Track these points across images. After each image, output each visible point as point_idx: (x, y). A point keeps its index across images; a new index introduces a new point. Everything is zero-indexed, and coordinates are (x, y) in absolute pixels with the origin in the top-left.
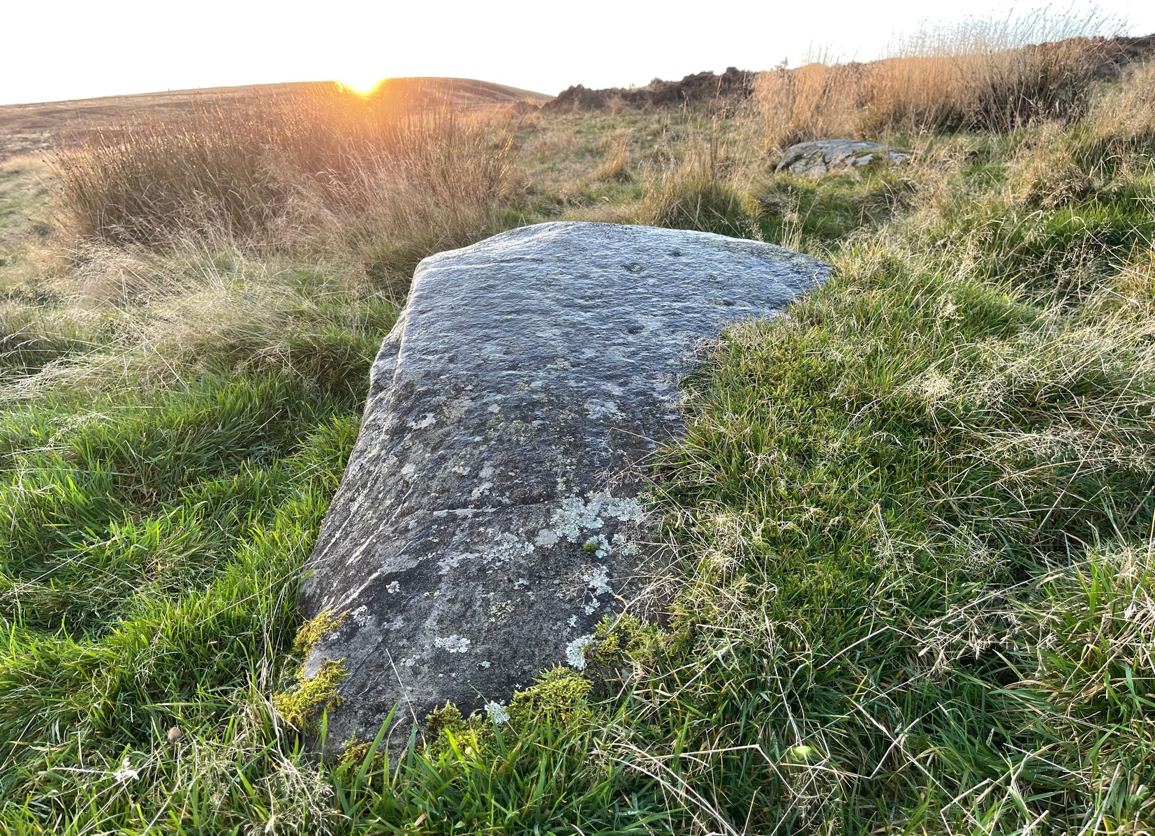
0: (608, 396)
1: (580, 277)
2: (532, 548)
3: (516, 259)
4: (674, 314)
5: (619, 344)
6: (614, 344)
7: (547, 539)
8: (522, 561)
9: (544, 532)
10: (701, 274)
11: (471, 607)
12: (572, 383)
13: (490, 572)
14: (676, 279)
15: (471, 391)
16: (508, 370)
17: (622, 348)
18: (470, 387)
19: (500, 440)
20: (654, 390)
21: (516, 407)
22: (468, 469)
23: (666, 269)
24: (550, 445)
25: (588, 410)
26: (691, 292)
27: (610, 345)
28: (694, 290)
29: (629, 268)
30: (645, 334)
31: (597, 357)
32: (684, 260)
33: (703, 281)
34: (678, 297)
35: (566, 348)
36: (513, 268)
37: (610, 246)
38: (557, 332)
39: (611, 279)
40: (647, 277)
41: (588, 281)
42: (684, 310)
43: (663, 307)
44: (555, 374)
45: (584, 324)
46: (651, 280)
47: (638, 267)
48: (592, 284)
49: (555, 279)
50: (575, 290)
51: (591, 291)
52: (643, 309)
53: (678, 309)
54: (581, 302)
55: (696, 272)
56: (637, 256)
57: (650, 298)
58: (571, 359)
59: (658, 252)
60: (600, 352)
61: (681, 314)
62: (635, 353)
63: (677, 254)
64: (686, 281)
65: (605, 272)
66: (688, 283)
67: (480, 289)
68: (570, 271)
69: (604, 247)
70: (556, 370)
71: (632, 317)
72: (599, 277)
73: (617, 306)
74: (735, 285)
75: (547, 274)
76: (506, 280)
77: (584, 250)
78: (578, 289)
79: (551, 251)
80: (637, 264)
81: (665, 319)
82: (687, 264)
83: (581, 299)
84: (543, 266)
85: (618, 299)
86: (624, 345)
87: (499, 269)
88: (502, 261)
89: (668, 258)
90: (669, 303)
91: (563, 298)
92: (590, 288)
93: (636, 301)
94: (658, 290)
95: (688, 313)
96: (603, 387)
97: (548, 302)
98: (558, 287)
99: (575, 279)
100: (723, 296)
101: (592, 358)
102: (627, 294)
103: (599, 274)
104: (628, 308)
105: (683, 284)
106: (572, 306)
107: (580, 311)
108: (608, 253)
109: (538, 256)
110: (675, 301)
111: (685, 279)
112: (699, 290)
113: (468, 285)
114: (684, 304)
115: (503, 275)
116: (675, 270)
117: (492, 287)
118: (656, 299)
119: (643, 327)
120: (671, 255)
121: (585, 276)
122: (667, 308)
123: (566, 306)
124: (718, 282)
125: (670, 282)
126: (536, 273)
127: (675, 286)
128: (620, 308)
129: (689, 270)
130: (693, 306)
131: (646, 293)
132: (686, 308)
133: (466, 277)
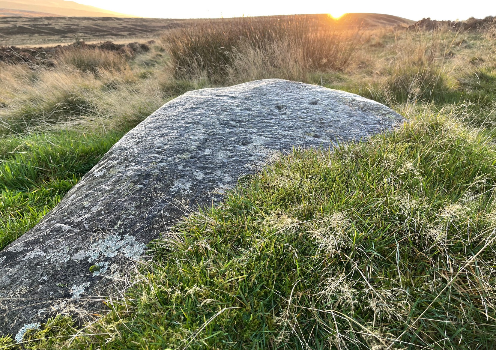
0: (192, 178)
1: (246, 109)
2: (68, 259)
3: (224, 95)
4: (277, 138)
5: (229, 150)
6: (226, 150)
7: (80, 256)
8: (57, 266)
9: (81, 252)
10: (316, 117)
11: (12, 284)
12: (180, 168)
13: (39, 267)
14: (299, 117)
15: (130, 161)
16: (156, 153)
17: (228, 153)
18: (130, 160)
19: (116, 192)
20: (221, 180)
21: (139, 175)
22: (90, 204)
23: (299, 111)
24: (134, 201)
25: (173, 185)
26: (300, 127)
27: (223, 150)
28: (303, 125)
29: (279, 108)
30: (249, 146)
31: (209, 155)
32: (315, 107)
33: (313, 121)
34: (289, 128)
35: (197, 147)
36: (217, 99)
37: (282, 94)
38: (202, 137)
39: (261, 113)
40: (284, 114)
41: (248, 112)
42: (285, 137)
43: (275, 132)
44: (177, 160)
45: (222, 135)
46: (284, 116)
47: (284, 108)
48: (248, 114)
49: (231, 108)
50: (236, 116)
51: (244, 118)
52: (262, 132)
53: (282, 135)
54: (233, 123)
55: (314, 115)
56: (290, 102)
57: (273, 126)
58: (194, 153)
59: (304, 101)
60: (214, 152)
61: (281, 138)
62: (232, 157)
63: (314, 103)
64: (303, 120)
65: (263, 108)
66: (303, 121)
67: (190, 109)
68: (244, 105)
69: (278, 95)
70: (179, 158)
71: (251, 135)
72: (256, 110)
73: (250, 128)
74: (332, 126)
75: (231, 105)
76: (207, 106)
77: (265, 95)
78: (238, 116)
79: (247, 93)
80: (286, 106)
81: (269, 140)
82: (314, 110)
83: (234, 121)
84: (233, 101)
85: (254, 124)
86: (231, 151)
87: (210, 100)
88: (217, 96)
89: (307, 105)
90: (281, 131)
91: (225, 119)
92: (245, 116)
93: (263, 127)
94: (282, 123)
95: (286, 138)
96: (195, 173)
97: (215, 120)
98: (228, 113)
99: (242, 110)
100: (317, 131)
101: (206, 155)
102: (262, 122)
103: (258, 109)
104: (255, 130)
105: (300, 121)
106: (225, 124)
107: (227, 128)
108: (276, 98)
109: (237, 95)
110: (285, 130)
111: (304, 118)
112: (306, 126)
113: (187, 106)
114: (289, 133)
115: (208, 103)
116: (304, 112)
117: (197, 108)
118: (275, 128)
119: (252, 142)
120: (310, 103)
121: (249, 109)
122: (276, 133)
123: (222, 124)
124: (322, 123)
125: (293, 119)
126: (226, 104)
127: (294, 122)
128: (250, 130)
129: (312, 113)
130: (293, 135)
131: (273, 123)
132: (288, 135)
133: (191, 101)
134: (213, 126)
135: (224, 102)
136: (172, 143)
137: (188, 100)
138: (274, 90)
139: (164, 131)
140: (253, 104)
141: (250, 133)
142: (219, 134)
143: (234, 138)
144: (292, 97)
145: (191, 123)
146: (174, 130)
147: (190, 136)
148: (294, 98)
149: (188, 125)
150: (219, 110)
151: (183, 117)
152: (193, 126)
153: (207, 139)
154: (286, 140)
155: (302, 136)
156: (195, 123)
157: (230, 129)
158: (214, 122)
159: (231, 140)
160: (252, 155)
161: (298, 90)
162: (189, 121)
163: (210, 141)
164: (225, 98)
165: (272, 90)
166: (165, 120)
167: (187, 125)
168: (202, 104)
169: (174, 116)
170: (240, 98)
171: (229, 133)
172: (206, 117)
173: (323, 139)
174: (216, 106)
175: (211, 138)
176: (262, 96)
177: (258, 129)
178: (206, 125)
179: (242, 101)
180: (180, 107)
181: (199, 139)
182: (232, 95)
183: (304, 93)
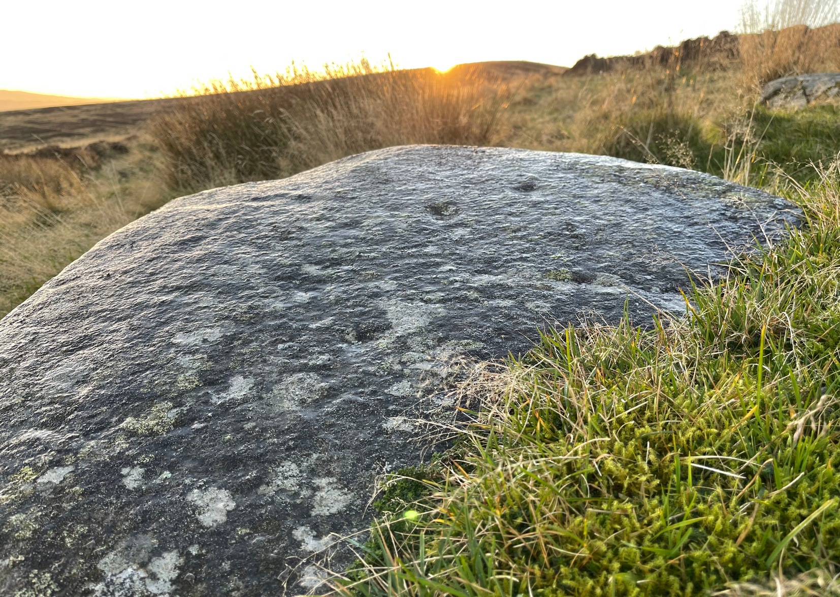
1: (345, 225)
3: (276, 196)
4: (464, 299)
5: (316, 369)
6: (305, 368)
10: (552, 222)
12: (133, 479)
14: (504, 229)
16: (44, 426)
17: (312, 379)
23: (496, 212)
26: (517, 255)
27: (294, 371)
28: (527, 251)
29: (436, 210)
30: (383, 342)
31: (245, 400)
32: (535, 196)
33: (550, 234)
34: (489, 265)
35: (201, 374)
36: (257, 209)
37: (431, 176)
38: (215, 334)
39: (392, 230)
40: (457, 225)
41: (353, 232)
42: (487, 292)
43: (452, 283)
44: (121, 444)
45: (282, 316)
46: (460, 232)
47: (452, 208)
48: (355, 237)
49: (301, 228)
50: (319, 247)
51: (345, 250)
52: (411, 288)
53: (476, 289)
54: (313, 270)
55: (544, 218)
56: (462, 191)
57: (438, 265)
58: (189, 403)
59: (498, 185)
60: (263, 387)
61: (476, 300)
62: (332, 393)
63: (528, 187)
64: (519, 234)
65: (393, 216)
66: (521, 238)
67: (175, 244)
68: (338, 215)
69: (421, 177)
70: (131, 434)
71: (382, 304)
72: (376, 225)
73: (370, 280)
74: (607, 242)
75: (298, 219)
76: (227, 229)
77: (387, 181)
78: (325, 246)
79: (337, 184)
80: (455, 204)
81: (440, 310)
82: (535, 205)
83: (316, 264)
84: (304, 207)
85: (382, 265)
86: (323, 370)
87: (234, 212)
88: (255, 199)
89: (510, 194)
90: (467, 276)
91: (288, 262)
92: (346, 245)
93: (410, 271)
94: (462, 250)
95: (491, 297)
96: (194, 496)
97: (254, 269)
98: (295, 242)
99: (333, 229)
100: (576, 263)
101: (233, 403)
102: (401, 257)
103: (379, 220)
104: (387, 285)
105: (512, 239)
106: (290, 278)
107: (298, 287)
108: (421, 186)
109: (310, 191)
110: (479, 272)
111: (519, 230)
112: (534, 250)
113: (168, 237)
114: (493, 278)
115: (231, 221)
116: (511, 214)
117: (196, 240)
118: (448, 267)
119: (389, 327)
120: (517, 189)
121: (354, 224)
122: (457, 285)
123: (278, 278)
124: (576, 237)
125: (489, 235)
126: (282, 218)
127: (495, 243)
128: (371, 285)
129: (535, 214)
130: (509, 282)
131: (437, 255)
132: (493, 286)
133: (179, 224)
134: (252, 288)
135: (276, 213)
136: (106, 373)
137: (170, 220)
138: (410, 168)
139: (85, 327)
140: (363, 209)
141: (376, 295)
142: (274, 315)
143: (328, 321)
144: (460, 179)
145: (178, 288)
146: (120, 320)
147: (173, 335)
148: (470, 181)
149: (170, 297)
150: (266, 236)
151: (152, 274)
152: (186, 299)
153: (233, 338)
154: (494, 303)
155: (538, 284)
156: (192, 288)
157: (306, 291)
158: (252, 276)
159: (318, 329)
160: (399, 377)
161: (469, 162)
162: (174, 282)
163: (246, 343)
164: (277, 202)
165: (404, 168)
166: (93, 289)
167: (164, 298)
168: (212, 225)
169: (125, 272)
170: (322, 198)
171: (307, 306)
172: (226, 263)
173: (604, 285)
174: (253, 227)
175: (247, 331)
176: (382, 186)
177: (395, 279)
178: (228, 290)
179: (330, 204)
180: (146, 243)
181: (205, 341)
182: (299, 192)
183: (489, 166)
